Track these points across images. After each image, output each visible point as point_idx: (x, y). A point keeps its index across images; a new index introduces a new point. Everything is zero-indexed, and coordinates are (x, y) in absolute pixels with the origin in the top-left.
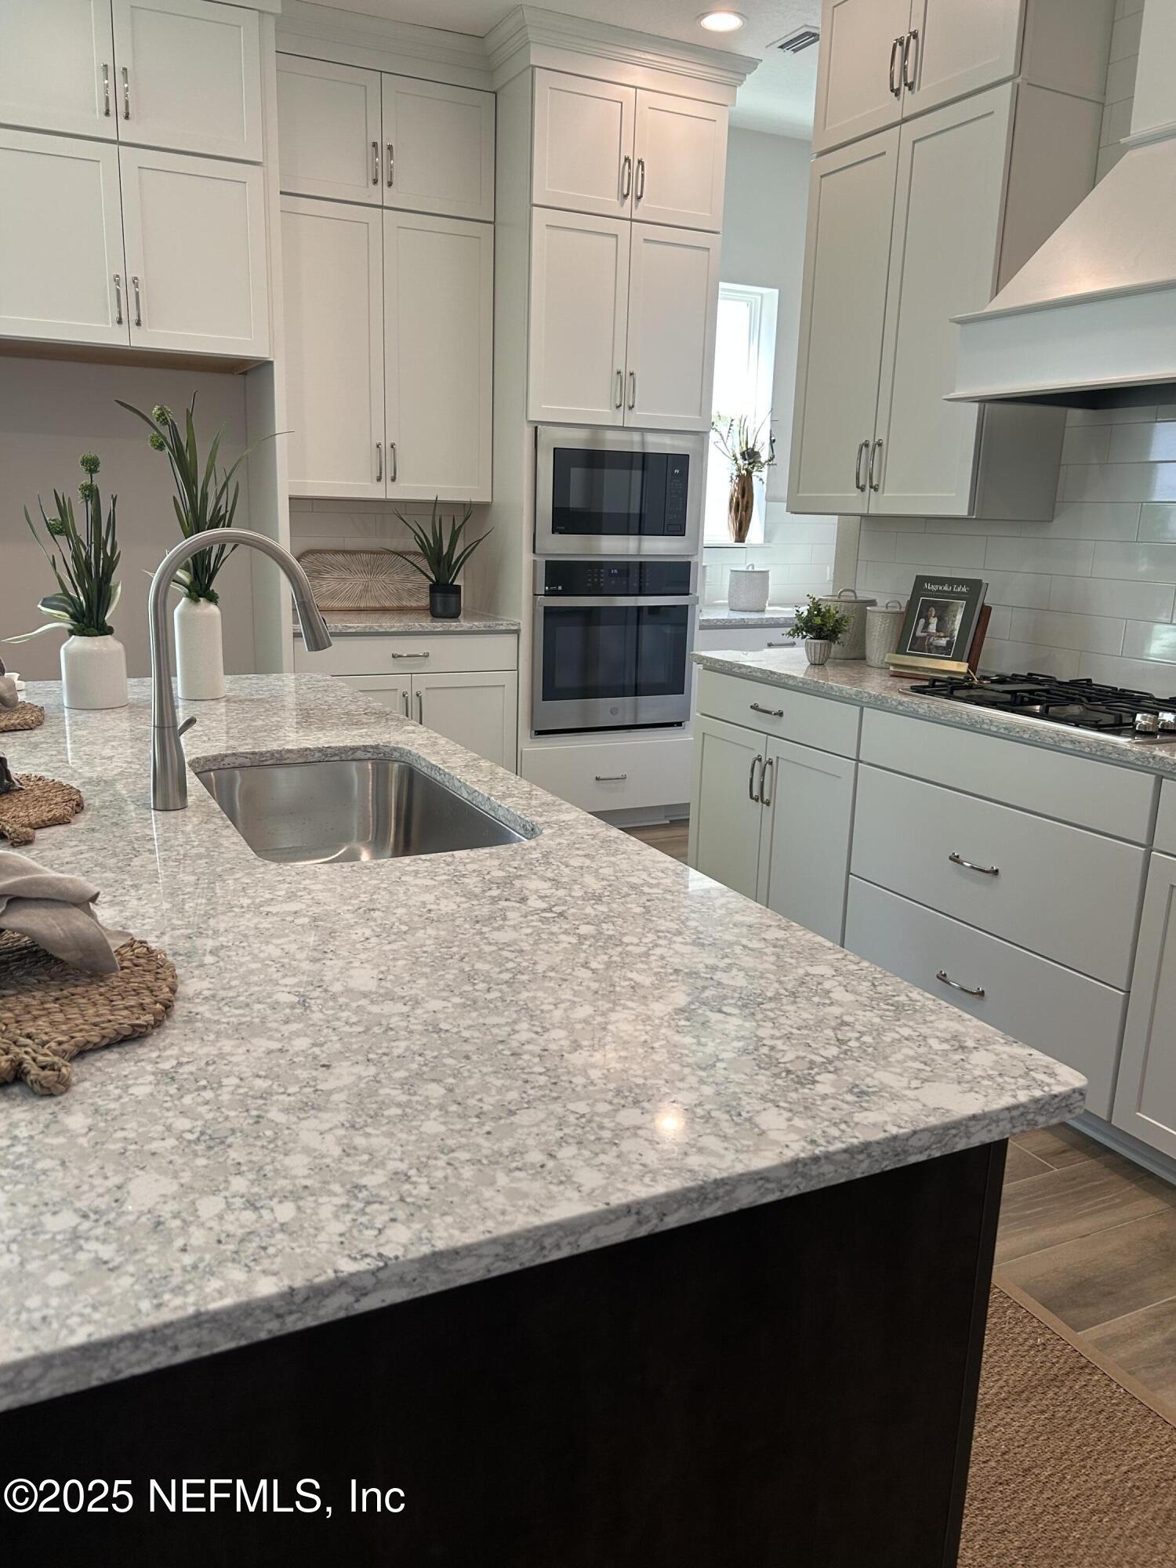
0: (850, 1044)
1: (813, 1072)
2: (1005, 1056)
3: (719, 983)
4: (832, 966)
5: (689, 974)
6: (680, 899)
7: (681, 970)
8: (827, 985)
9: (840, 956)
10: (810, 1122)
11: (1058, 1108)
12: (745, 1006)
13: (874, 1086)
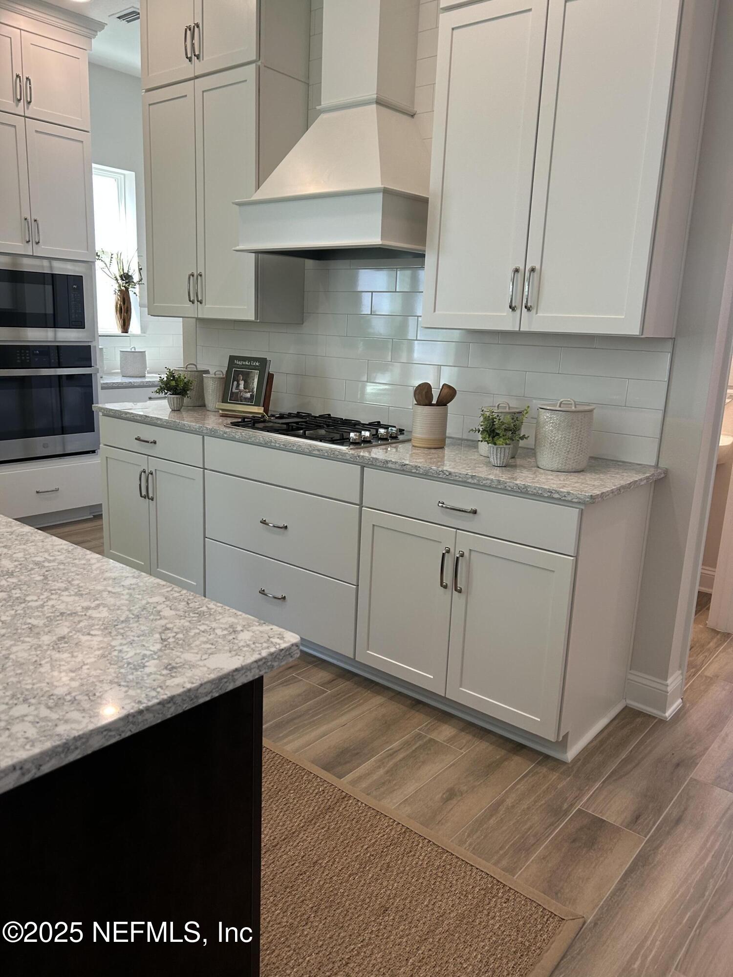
0: (169, 640)
1: (144, 661)
2: (257, 632)
3: (90, 617)
4: (164, 596)
5: (71, 615)
6: (70, 568)
7: (64, 613)
8: (159, 608)
9: (169, 589)
10: (139, 691)
11: (284, 656)
12: (106, 628)
13: (181, 663)
